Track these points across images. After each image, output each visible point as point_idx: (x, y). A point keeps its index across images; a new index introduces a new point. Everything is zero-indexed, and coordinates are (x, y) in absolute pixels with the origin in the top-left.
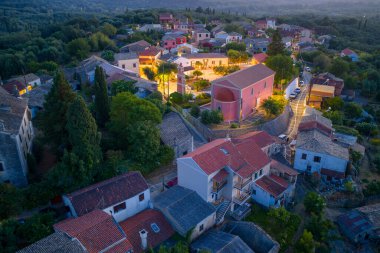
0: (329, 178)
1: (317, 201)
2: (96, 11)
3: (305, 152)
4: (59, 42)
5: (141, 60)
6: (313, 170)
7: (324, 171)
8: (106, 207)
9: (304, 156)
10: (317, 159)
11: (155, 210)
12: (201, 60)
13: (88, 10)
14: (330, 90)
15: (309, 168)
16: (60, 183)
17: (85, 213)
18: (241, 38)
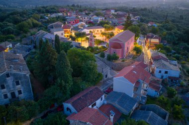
0: (172, 81)
1: (174, 91)
2: (14, 7)
3: (160, 70)
4: (12, 24)
5: (65, 31)
6: (164, 78)
7: (169, 77)
8: (89, 105)
9: (160, 72)
10: (166, 72)
11: (108, 104)
12: (92, 30)
13: (10, 7)
14: (157, 41)
15: (162, 77)
16: (56, 97)
17: (81, 110)
18: (104, 19)
